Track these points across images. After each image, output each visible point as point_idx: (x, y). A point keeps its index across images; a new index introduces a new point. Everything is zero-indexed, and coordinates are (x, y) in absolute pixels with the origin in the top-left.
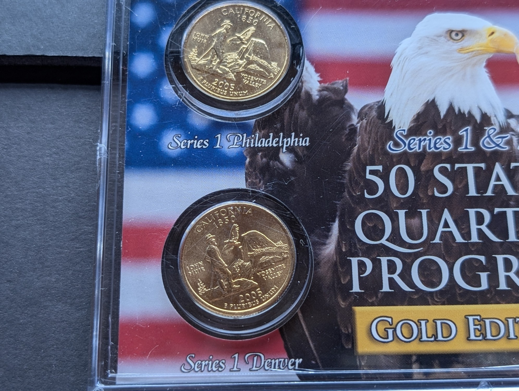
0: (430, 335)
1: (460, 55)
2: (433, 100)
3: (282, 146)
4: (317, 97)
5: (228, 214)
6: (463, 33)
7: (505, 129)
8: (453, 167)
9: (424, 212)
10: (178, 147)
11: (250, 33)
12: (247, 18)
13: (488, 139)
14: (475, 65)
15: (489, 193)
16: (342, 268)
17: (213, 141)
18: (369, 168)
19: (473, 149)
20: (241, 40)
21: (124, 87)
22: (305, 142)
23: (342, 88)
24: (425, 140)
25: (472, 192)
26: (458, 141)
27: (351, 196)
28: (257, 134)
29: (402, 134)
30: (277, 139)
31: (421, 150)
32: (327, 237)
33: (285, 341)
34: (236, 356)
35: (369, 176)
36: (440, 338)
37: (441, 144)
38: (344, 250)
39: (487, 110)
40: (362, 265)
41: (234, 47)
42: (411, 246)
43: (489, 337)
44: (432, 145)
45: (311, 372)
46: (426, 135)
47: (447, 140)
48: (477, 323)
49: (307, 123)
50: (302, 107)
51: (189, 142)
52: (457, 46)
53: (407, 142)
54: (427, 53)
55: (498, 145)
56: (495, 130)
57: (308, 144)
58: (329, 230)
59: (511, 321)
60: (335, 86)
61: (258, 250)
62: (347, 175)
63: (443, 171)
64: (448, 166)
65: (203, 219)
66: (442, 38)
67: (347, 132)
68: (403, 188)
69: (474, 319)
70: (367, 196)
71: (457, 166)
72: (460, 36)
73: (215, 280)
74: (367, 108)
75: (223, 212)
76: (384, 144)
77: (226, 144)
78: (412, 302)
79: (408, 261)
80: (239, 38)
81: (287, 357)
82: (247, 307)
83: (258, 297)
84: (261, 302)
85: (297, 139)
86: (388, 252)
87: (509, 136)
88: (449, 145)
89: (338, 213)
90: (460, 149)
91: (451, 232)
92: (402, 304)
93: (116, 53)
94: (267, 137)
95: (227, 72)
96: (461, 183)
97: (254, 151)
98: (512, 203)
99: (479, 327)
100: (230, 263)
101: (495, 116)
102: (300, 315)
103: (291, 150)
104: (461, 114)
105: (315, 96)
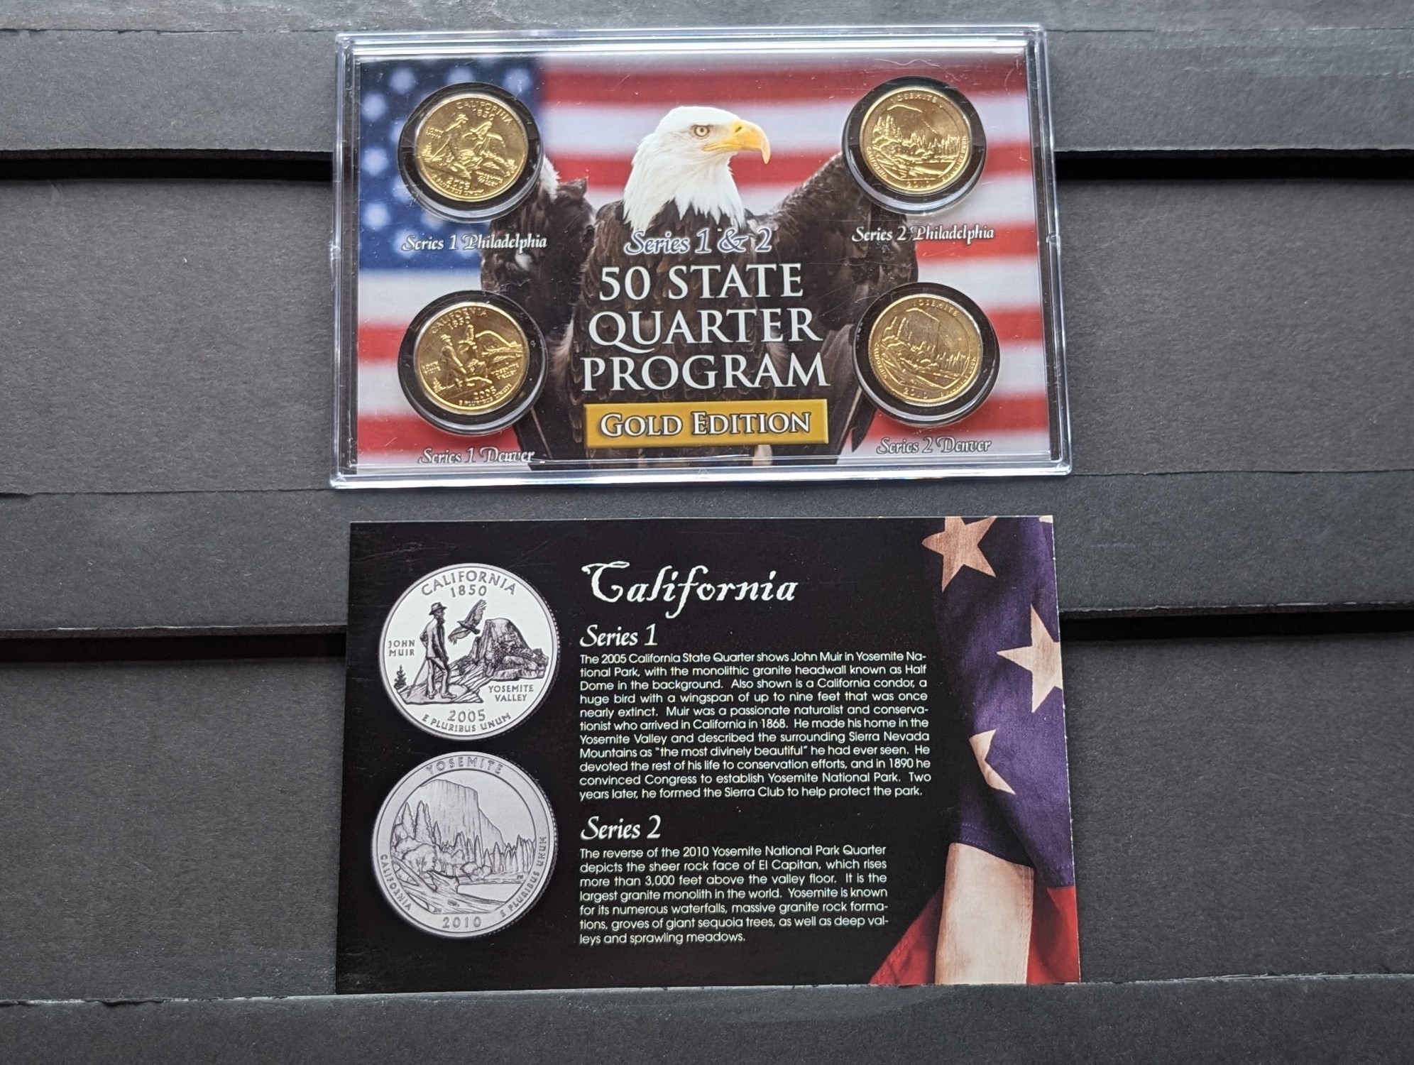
0: (656, 430)
1: (704, 152)
2: (673, 202)
3: (518, 248)
4: (556, 197)
5: (463, 315)
6: (708, 128)
7: (742, 231)
8: (688, 269)
9: (658, 314)
10: (412, 248)
11: (486, 129)
12: (483, 113)
13: (726, 241)
14: (717, 164)
15: (723, 295)
16: (576, 368)
17: (447, 242)
18: (605, 270)
19: (710, 251)
20: (477, 136)
21: (356, 184)
22: (542, 243)
23: (581, 187)
24: (662, 241)
25: (706, 294)
26: (695, 243)
27: (586, 297)
28: (493, 236)
29: (639, 235)
30: (513, 240)
31: (658, 252)
32: (561, 338)
33: (517, 434)
34: (472, 449)
35: (605, 278)
36: (666, 432)
37: (679, 246)
38: (578, 351)
39: (727, 211)
40: (595, 366)
41: (470, 143)
42: (643, 347)
43: (713, 431)
44: (670, 247)
45: (542, 462)
46: (664, 236)
47: (685, 242)
48: (702, 418)
49: (544, 223)
50: (539, 207)
51: (424, 243)
52: (700, 143)
53: (644, 244)
54: (669, 150)
55: (736, 247)
56: (733, 231)
57: (544, 245)
58: (563, 331)
59: (734, 417)
60: (574, 185)
61: (492, 350)
62: (583, 277)
63: (679, 273)
64: (684, 268)
65: (438, 320)
66: (687, 134)
67: (585, 232)
68: (638, 289)
69: (699, 416)
70: (602, 298)
71: (693, 268)
72: (705, 131)
73: (450, 379)
74: (605, 209)
75: (458, 313)
76: (621, 246)
77: (461, 245)
78: (640, 401)
79: (640, 361)
80: (474, 134)
81: (519, 449)
82: (482, 404)
83: (491, 394)
84: (495, 399)
85: (533, 240)
86: (618, 352)
87: (746, 237)
88: (686, 247)
89: (573, 315)
90: (696, 251)
91: (682, 334)
92: (631, 402)
93: (347, 149)
94: (503, 238)
95: (463, 170)
96: (695, 285)
97: (489, 253)
98: (744, 305)
99: (703, 422)
100: (465, 363)
101: (735, 217)
102: (533, 412)
103: (527, 251)
104: (701, 215)
105: (553, 195)
